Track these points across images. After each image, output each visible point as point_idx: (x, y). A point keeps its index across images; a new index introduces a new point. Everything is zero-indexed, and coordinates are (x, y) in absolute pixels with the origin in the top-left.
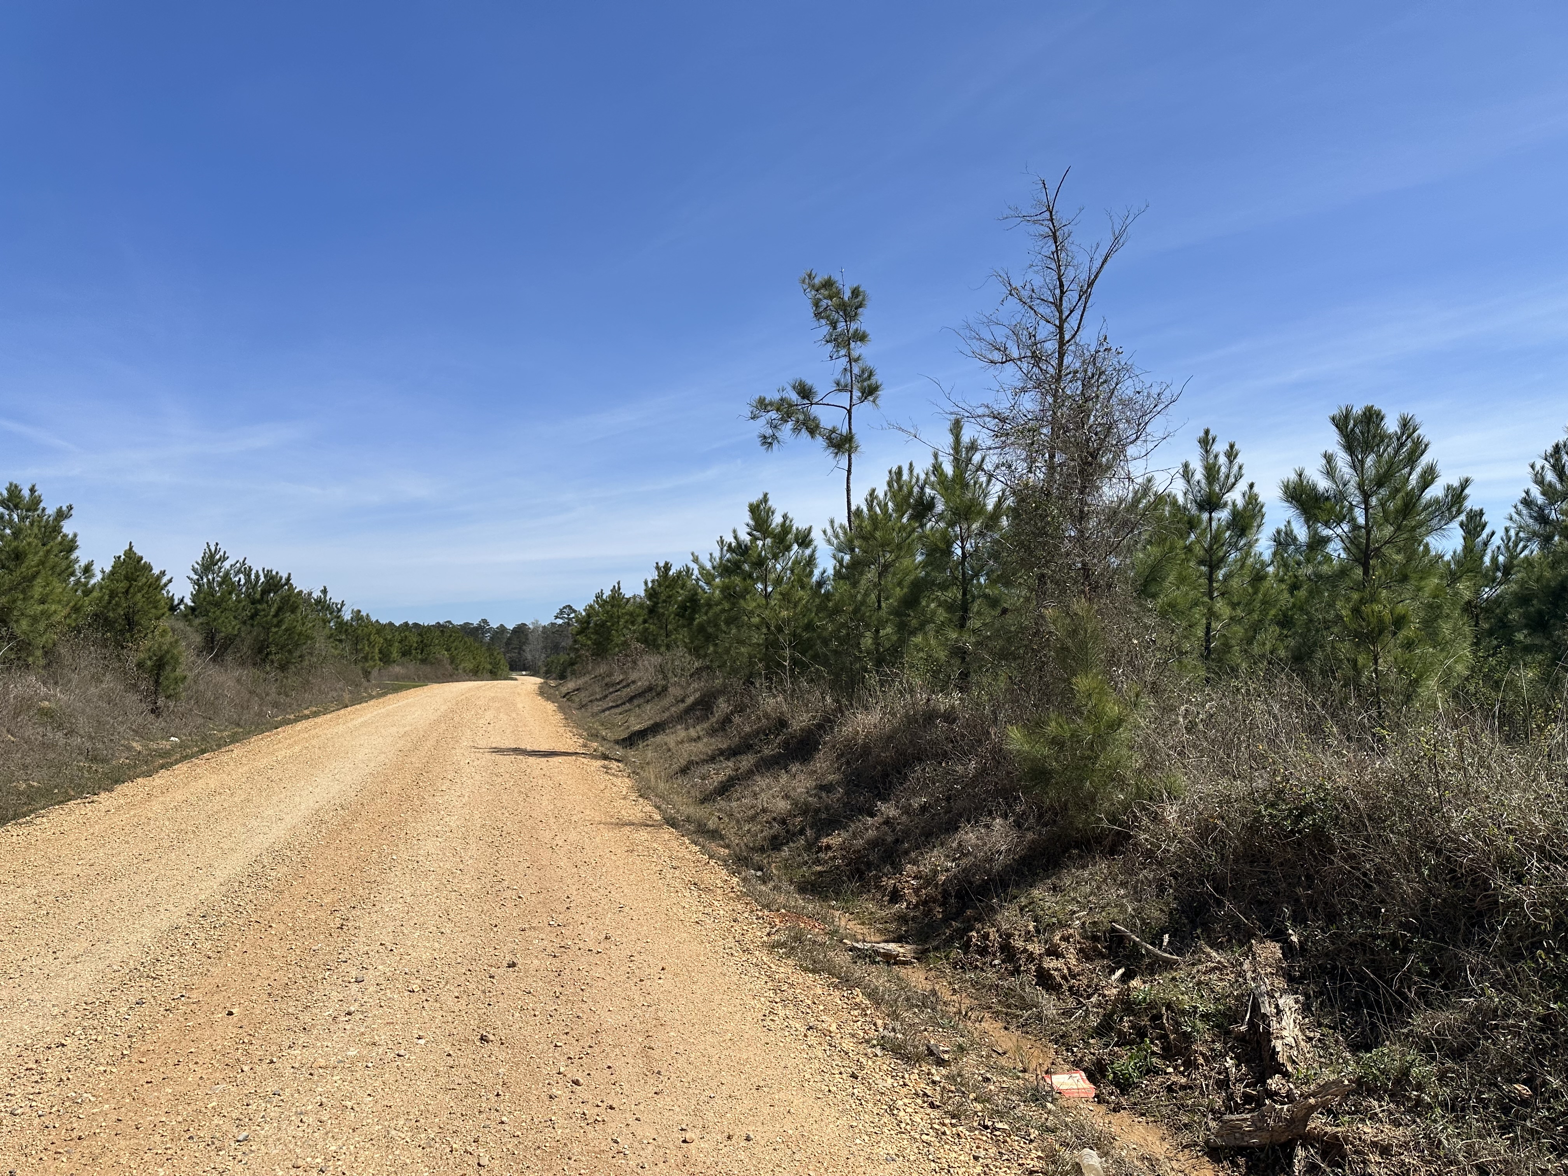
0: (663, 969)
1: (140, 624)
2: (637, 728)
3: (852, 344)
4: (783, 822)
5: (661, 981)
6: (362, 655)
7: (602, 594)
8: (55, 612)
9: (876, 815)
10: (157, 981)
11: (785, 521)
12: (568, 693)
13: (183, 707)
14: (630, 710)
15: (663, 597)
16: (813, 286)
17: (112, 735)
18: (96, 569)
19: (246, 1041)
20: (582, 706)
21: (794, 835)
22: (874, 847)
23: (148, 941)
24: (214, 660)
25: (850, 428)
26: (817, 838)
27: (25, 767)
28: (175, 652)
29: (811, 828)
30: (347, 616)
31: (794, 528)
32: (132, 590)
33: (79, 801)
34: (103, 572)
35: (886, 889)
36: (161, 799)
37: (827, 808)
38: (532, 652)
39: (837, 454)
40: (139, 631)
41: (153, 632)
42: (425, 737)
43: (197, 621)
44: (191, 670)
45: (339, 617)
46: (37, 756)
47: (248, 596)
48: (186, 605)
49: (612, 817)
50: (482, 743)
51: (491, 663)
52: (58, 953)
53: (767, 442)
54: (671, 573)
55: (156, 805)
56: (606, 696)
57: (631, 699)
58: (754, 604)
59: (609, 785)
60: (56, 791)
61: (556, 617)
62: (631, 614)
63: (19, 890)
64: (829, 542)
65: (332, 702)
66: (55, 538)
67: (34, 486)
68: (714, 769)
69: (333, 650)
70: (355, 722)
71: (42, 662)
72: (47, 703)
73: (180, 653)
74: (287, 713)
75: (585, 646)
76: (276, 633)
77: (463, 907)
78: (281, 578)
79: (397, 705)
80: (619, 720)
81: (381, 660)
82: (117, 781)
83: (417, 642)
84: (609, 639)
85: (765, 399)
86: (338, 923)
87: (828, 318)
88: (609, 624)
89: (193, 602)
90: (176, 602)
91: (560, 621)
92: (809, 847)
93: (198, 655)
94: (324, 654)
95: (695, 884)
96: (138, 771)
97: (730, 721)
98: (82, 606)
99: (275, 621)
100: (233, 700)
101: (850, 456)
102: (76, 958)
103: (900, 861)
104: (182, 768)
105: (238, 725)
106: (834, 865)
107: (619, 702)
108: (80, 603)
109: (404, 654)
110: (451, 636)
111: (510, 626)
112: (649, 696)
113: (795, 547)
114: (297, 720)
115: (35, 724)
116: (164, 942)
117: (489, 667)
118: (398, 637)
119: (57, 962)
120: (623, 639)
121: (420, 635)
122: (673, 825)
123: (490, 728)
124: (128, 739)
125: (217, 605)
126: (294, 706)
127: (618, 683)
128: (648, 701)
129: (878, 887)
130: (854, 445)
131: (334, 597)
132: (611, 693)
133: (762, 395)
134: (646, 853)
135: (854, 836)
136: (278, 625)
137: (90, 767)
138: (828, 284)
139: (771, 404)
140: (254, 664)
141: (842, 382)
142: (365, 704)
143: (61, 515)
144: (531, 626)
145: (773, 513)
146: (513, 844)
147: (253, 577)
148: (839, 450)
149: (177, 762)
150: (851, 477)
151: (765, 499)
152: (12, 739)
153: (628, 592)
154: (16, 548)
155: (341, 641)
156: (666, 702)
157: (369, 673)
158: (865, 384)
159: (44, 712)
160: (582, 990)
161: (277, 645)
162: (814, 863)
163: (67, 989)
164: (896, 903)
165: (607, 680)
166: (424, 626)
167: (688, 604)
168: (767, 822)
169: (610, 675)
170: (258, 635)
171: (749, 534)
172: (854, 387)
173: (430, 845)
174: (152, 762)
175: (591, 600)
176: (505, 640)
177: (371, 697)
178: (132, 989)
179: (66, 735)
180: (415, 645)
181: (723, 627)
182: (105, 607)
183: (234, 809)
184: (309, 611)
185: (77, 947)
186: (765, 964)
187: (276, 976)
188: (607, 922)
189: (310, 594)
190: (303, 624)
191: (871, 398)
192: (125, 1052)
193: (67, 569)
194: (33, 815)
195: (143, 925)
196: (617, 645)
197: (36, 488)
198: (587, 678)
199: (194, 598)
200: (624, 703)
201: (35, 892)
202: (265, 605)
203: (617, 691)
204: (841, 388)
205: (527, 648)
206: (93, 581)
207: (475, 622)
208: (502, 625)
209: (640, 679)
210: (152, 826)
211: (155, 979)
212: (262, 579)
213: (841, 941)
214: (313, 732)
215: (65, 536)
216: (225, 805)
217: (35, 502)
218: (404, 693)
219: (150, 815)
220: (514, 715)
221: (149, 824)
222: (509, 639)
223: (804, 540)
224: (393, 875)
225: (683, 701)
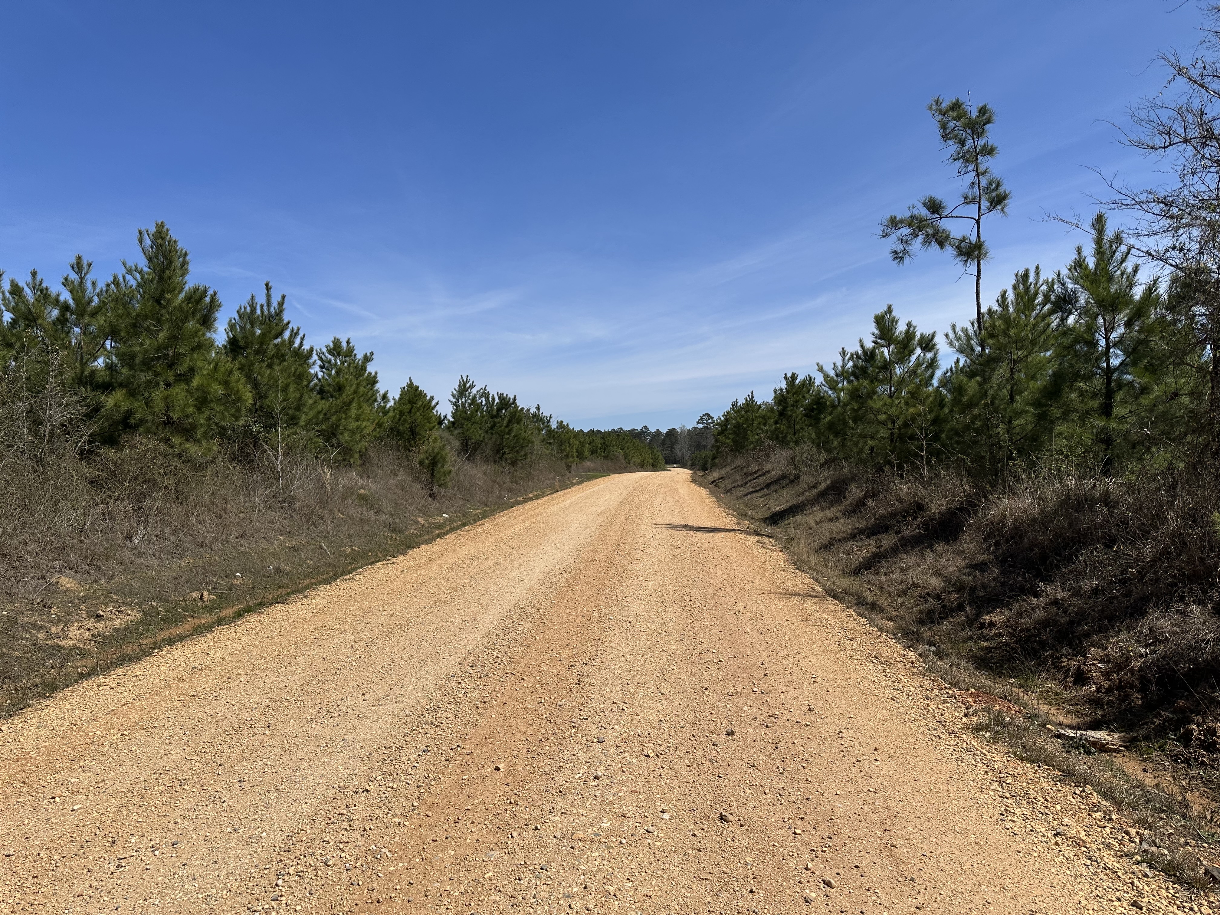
0: (876, 749)
1: (420, 434)
2: (778, 509)
3: (980, 158)
4: (938, 597)
5: (878, 763)
6: (565, 454)
7: (737, 402)
8: (365, 427)
9: (1041, 596)
10: (438, 728)
11: (909, 329)
12: (715, 481)
13: (450, 492)
14: (768, 494)
15: (791, 401)
16: (940, 111)
17: (405, 513)
18: (390, 396)
19: (513, 801)
20: (727, 491)
21: (952, 610)
22: (1045, 628)
23: (431, 688)
24: (468, 459)
25: (979, 237)
26: (979, 615)
27: (350, 536)
28: (443, 453)
29: (970, 605)
30: (554, 425)
31: (918, 334)
32: (413, 410)
33: (384, 562)
34: (394, 399)
35: (1069, 669)
36: (438, 562)
37: (984, 586)
38: (681, 451)
39: (966, 261)
40: (420, 439)
41: (428, 439)
42: (616, 515)
43: (456, 432)
44: (454, 466)
45: (548, 426)
46: (357, 528)
47: (488, 412)
48: (449, 420)
49: (778, 587)
50: (659, 521)
51: (652, 459)
52: (366, 694)
53: (898, 256)
54: (797, 382)
55: (435, 568)
56: (746, 483)
57: (768, 486)
58: (881, 403)
59: (768, 558)
60: (370, 554)
61: (698, 423)
62: (763, 417)
63: (342, 635)
64: (951, 344)
65: (547, 488)
66: (364, 375)
67: (349, 339)
68: (857, 546)
69: (546, 450)
70: (565, 503)
71: (359, 462)
72: (363, 491)
73: (446, 454)
74: (518, 496)
75: (725, 444)
76: (508, 438)
77: (674, 668)
78: (510, 398)
79: (592, 490)
80: (760, 502)
81: (577, 457)
82: (410, 547)
83: (601, 444)
84: (745, 438)
85: (895, 217)
86: (576, 678)
87: (956, 137)
88: (745, 426)
89: (453, 418)
90: (442, 418)
91: (701, 426)
92: (970, 622)
93: (458, 456)
94: (540, 453)
95: (876, 657)
96: (422, 538)
97: (864, 504)
98: (383, 423)
99: (507, 430)
100: (481, 487)
101: (979, 262)
102: (379, 701)
103: (1081, 642)
104: (451, 537)
105: (486, 505)
106: (1001, 642)
107: (758, 488)
108: (381, 421)
109: (593, 452)
110: (624, 439)
111: (664, 431)
112: (784, 482)
113: (918, 351)
114: (526, 501)
115: (356, 505)
116: (443, 689)
117: (651, 461)
118: (588, 440)
119: (365, 704)
120: (756, 437)
121: (603, 438)
122: (835, 597)
123: (662, 508)
124: (415, 516)
125: (468, 419)
126: (522, 491)
127: (755, 473)
128: (783, 487)
129: (1059, 668)
130: (983, 252)
131: (545, 412)
132: (750, 481)
133: (893, 215)
134: (819, 623)
135: (1020, 615)
136: (509, 433)
137: (392, 536)
138: (956, 106)
139: (901, 221)
140: (495, 461)
141: (970, 195)
142: (570, 490)
143: (367, 359)
144: (679, 430)
145: (897, 322)
146: (702, 609)
147: (490, 399)
148: (969, 258)
149: (448, 532)
150: (981, 282)
151: (889, 310)
152: (342, 516)
153: (759, 400)
154: (338, 383)
155: (550, 443)
156: (799, 488)
157: (571, 466)
158: (994, 194)
159: (362, 497)
160: (803, 767)
161: (509, 448)
162: (979, 639)
163: (372, 731)
164: (1084, 685)
165: (745, 470)
166: (605, 432)
167: (815, 407)
168: (921, 597)
169: (748, 466)
170: (496, 440)
171: (874, 342)
172: (983, 199)
173: (637, 608)
174: (432, 532)
175: (728, 407)
176: (660, 442)
177: (573, 485)
178: (420, 736)
179: (376, 513)
180: (600, 445)
181: (851, 424)
182: (397, 423)
183: (489, 571)
184: (529, 423)
185: (381, 690)
186: (977, 750)
187: (531, 730)
188: (806, 693)
189: (529, 410)
190: (525, 432)
191: (999, 207)
192: (415, 804)
193: (372, 397)
194: (354, 573)
195: (427, 672)
196: (752, 443)
197: (351, 341)
198: (728, 469)
199: (454, 415)
200: (763, 489)
201: (353, 637)
202: (500, 419)
203: (754, 479)
204: (968, 200)
205: (677, 447)
206: (388, 406)
207: (639, 428)
208: (658, 430)
209: (773, 470)
210: (432, 584)
211: (437, 726)
212: (497, 400)
213: (1044, 726)
214: (537, 510)
215: (370, 373)
216: (482, 568)
217: (350, 352)
218: (595, 481)
219: (431, 575)
220: (677, 498)
221: (430, 582)
222: (664, 440)
223: (928, 344)
224: (612, 634)
225: (815, 487)
